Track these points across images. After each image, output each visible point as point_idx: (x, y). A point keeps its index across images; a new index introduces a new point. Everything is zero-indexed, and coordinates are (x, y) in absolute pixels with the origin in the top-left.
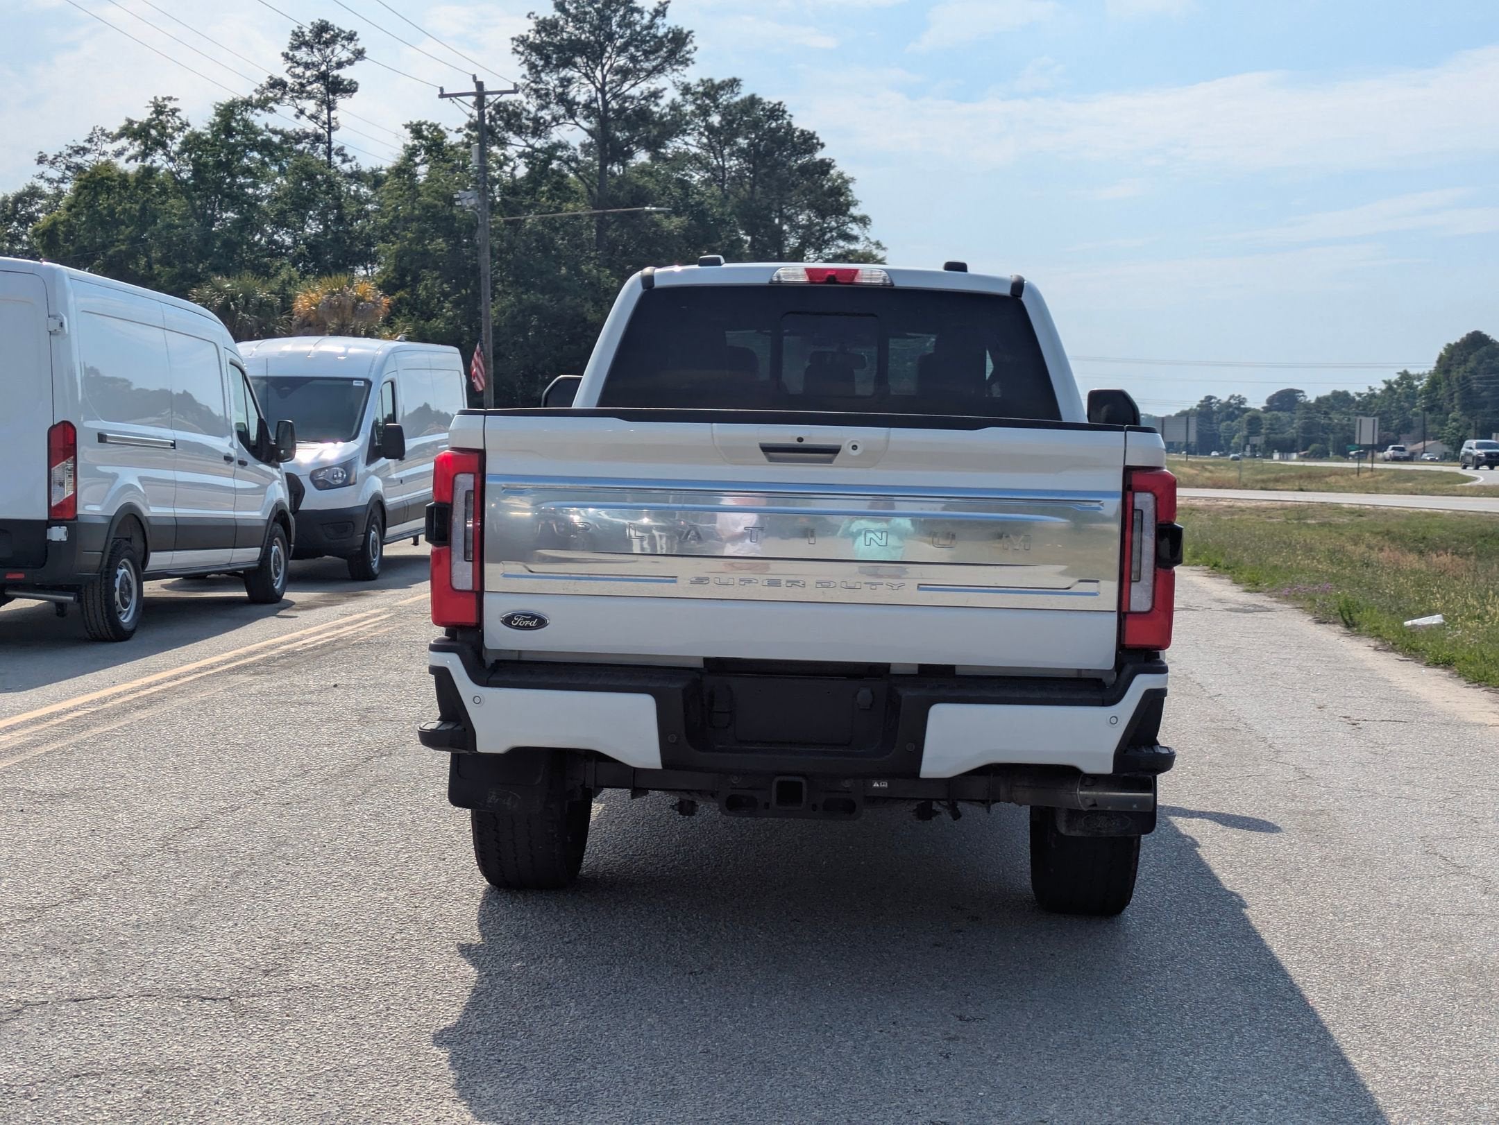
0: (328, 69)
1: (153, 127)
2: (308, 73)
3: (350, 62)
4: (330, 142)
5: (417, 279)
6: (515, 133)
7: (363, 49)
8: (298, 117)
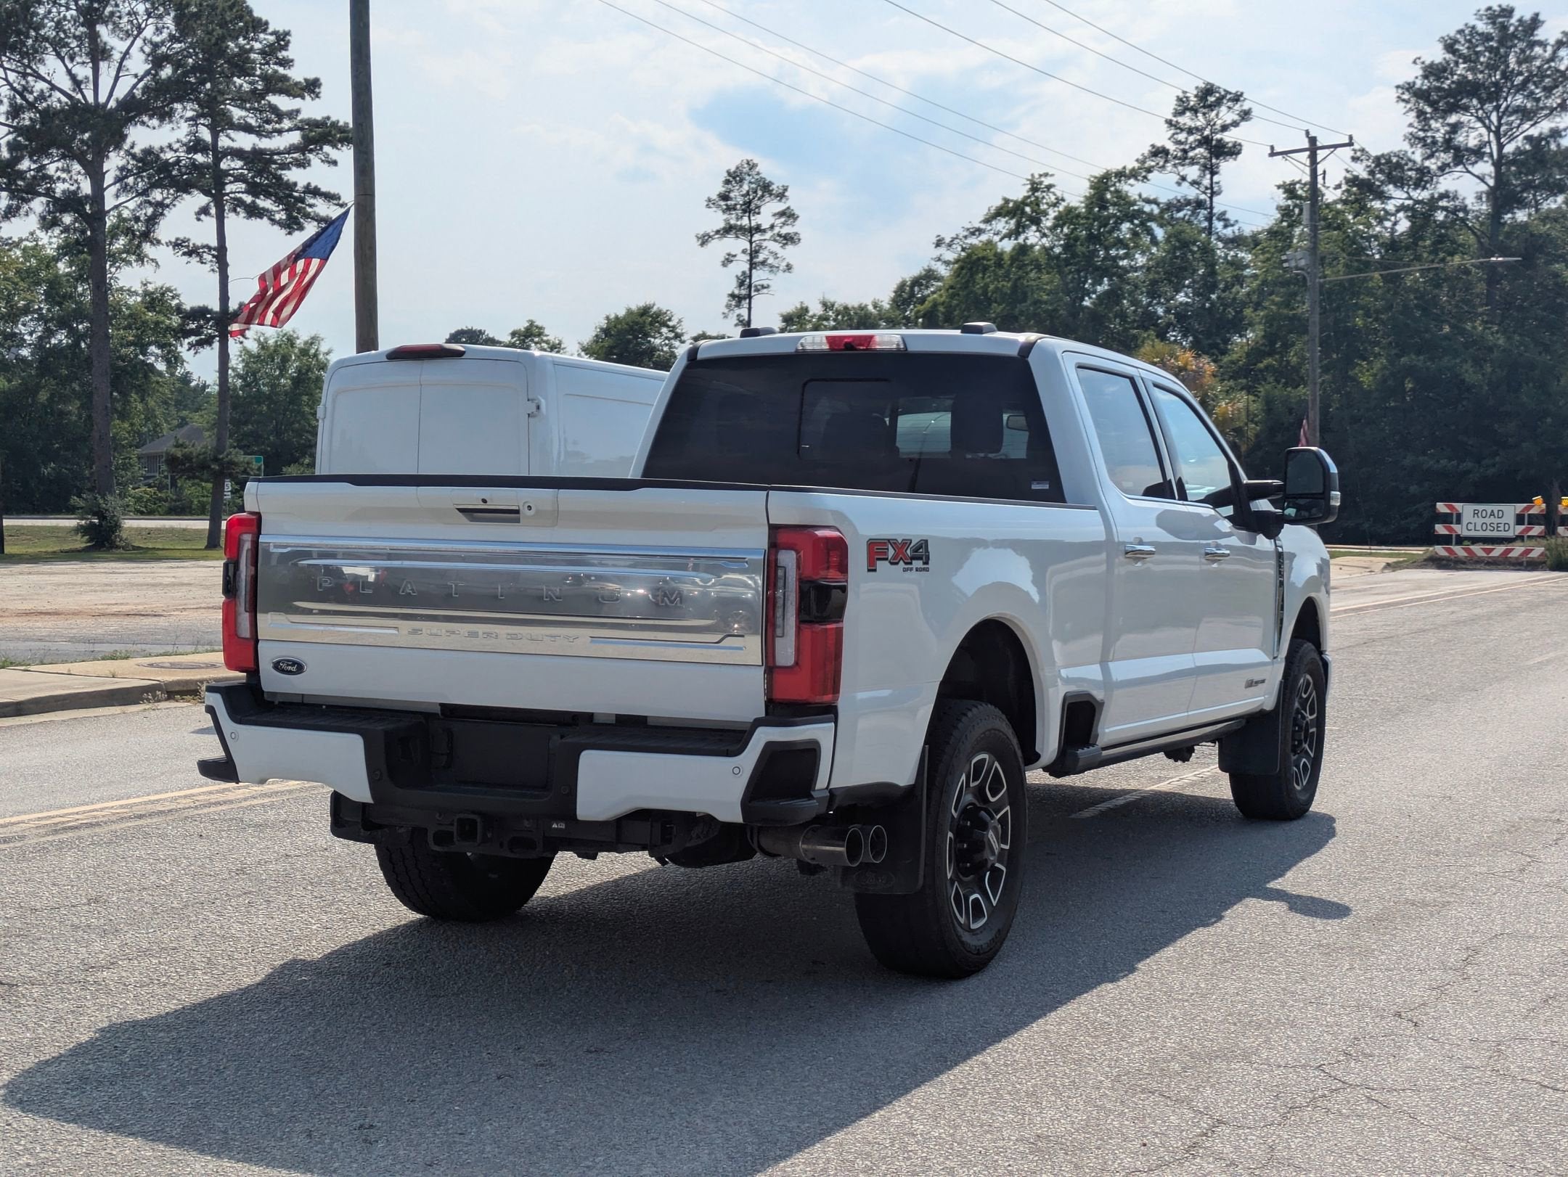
0: (1212, 133)
1: (1027, 205)
2: (1191, 139)
3: (1235, 124)
4: (1211, 208)
5: (1287, 346)
6: (1396, 186)
7: (1250, 109)
8: (1179, 184)
